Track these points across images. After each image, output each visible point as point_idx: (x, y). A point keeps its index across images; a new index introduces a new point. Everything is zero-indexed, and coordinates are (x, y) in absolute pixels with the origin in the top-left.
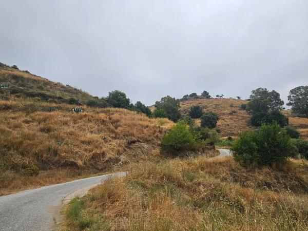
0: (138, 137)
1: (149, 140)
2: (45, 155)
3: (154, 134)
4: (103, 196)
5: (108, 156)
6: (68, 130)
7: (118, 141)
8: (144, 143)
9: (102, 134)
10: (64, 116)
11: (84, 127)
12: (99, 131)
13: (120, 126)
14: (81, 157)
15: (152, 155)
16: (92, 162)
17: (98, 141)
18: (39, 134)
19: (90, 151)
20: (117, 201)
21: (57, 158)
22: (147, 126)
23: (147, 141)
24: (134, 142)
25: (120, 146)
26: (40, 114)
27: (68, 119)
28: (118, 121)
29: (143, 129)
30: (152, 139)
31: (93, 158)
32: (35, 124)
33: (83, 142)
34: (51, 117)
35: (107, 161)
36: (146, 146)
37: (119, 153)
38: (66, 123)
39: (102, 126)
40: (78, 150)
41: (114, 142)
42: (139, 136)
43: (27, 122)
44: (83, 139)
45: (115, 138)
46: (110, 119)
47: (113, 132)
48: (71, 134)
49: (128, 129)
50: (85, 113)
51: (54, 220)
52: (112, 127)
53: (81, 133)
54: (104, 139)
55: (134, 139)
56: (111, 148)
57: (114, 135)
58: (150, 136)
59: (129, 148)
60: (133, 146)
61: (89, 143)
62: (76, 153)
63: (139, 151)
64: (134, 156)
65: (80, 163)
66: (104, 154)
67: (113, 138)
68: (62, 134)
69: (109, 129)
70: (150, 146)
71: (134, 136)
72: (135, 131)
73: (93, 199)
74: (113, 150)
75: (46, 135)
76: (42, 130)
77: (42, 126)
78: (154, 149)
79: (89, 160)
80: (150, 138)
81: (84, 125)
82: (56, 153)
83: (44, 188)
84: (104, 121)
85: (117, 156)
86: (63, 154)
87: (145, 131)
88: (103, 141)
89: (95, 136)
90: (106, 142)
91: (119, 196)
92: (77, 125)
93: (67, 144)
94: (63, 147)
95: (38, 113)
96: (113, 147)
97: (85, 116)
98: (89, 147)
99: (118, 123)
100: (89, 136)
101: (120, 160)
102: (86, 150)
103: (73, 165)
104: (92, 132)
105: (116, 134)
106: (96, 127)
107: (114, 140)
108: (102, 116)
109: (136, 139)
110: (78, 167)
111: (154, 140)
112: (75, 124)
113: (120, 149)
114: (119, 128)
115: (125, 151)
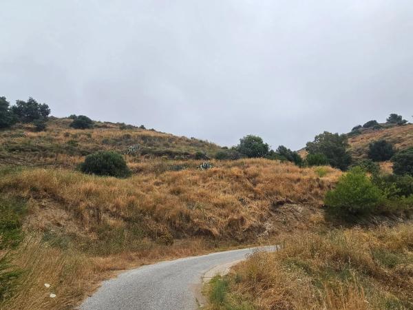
0: (287, 196)
1: (305, 200)
2: (177, 222)
3: (311, 190)
4: (250, 277)
5: (248, 223)
6: (199, 191)
7: (259, 202)
8: (297, 204)
9: (237, 194)
10: (192, 174)
11: (215, 186)
12: (234, 190)
13: (259, 182)
14: (215, 224)
15: (312, 222)
16: (230, 231)
17: (233, 203)
18: (169, 196)
19: (225, 217)
20: (271, 286)
21: (190, 225)
22: (299, 180)
23: (301, 201)
24: (281, 203)
25: (262, 209)
26: (169, 175)
27: (197, 177)
28: (255, 175)
29: (293, 184)
30: (309, 198)
31: (229, 225)
32: (165, 185)
33: (216, 205)
34: (179, 177)
35: (248, 230)
36: (300, 208)
37: (262, 219)
38: (195, 183)
39: (237, 183)
40: (211, 214)
41: (255, 204)
42: (289, 194)
43: (157, 184)
44: (215, 201)
45: (254, 198)
46: (245, 173)
47: (251, 190)
48: (202, 195)
49: (270, 185)
50: (214, 169)
51: (197, 301)
52: (249, 184)
53: (212, 194)
54: (241, 200)
55: (281, 199)
56: (251, 212)
57: (253, 195)
58: (304, 194)
59: (276, 212)
60: (281, 209)
61: (223, 206)
62: (210, 219)
63: (290, 216)
64: (285, 223)
65: (215, 231)
66: (242, 220)
67: (252, 198)
68: (192, 196)
69: (245, 186)
70: (307, 208)
71: (281, 195)
72: (281, 188)
73: (238, 281)
74: (253, 214)
75: (177, 197)
76: (173, 192)
77: (171, 187)
78: (314, 213)
79: (226, 229)
80: (306, 197)
81: (215, 184)
82: (188, 219)
83: (180, 260)
84: (237, 177)
85: (260, 223)
86: (196, 220)
87: (296, 186)
88: (239, 203)
89: (229, 197)
90: (244, 204)
91: (273, 280)
92: (207, 184)
93: (198, 207)
94: (194, 212)
95: (167, 173)
96: (253, 211)
97: (215, 172)
98: (224, 211)
99: (257, 178)
100: (222, 197)
101: (265, 229)
102: (220, 215)
103: (208, 233)
104: (225, 192)
105: (256, 192)
106: (229, 185)
107: (253, 202)
108: (235, 170)
109: (284, 199)
110: (214, 237)
111: (312, 199)
112: (205, 182)
113: (263, 213)
114: (259, 185)
115: (271, 216)
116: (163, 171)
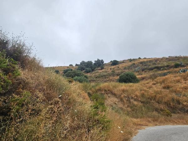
2: (172, 104)
6: (182, 86)
10: (175, 77)
18: (163, 90)
21: (181, 106)
27: (179, 78)
32: (159, 84)
34: (166, 79)
38: (178, 81)
43: (154, 84)
48: (186, 88)
68: (178, 89)
75: (168, 90)
76: (164, 88)
77: (163, 85)
82: (179, 102)
83: (180, 126)
86: (185, 103)
93: (184, 95)
94: (181, 98)
95: (159, 78)
112: (186, 81)
116: (156, 77)
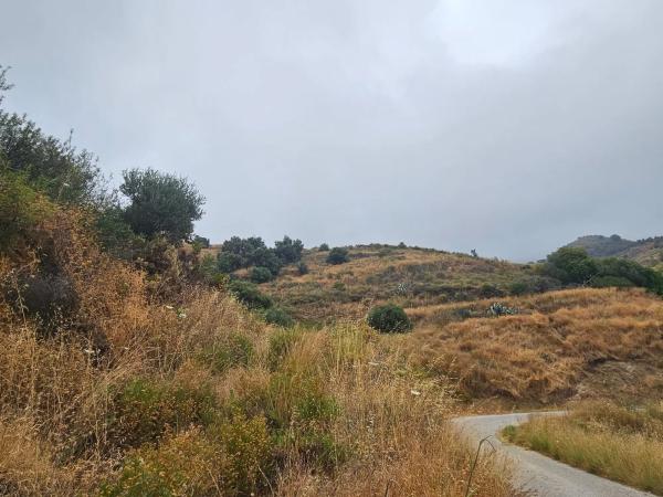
0: (610, 351)
1: (638, 357)
2: (473, 381)
3: (648, 343)
5: (554, 385)
6: (492, 347)
7: (570, 360)
8: (626, 361)
9: (541, 349)
10: (482, 324)
11: (511, 339)
12: (537, 343)
13: (570, 332)
14: (515, 385)
15: (646, 385)
16: (532, 392)
17: (534, 362)
18: (460, 353)
19: (526, 377)
21: (487, 385)
22: (631, 328)
23: (630, 358)
24: (602, 361)
25: (573, 369)
26: (456, 325)
27: (487, 328)
28: (566, 323)
29: (621, 334)
30: (645, 354)
31: (531, 386)
32: (453, 339)
33: (514, 363)
34: (467, 329)
35: (554, 393)
36: (630, 367)
37: (571, 379)
38: (486, 336)
39: (539, 336)
40: (509, 374)
41: (563, 363)
42: (613, 348)
43: (443, 338)
44: (513, 358)
45: (564, 354)
46: (551, 320)
47: (558, 343)
48: (497, 351)
49: (584, 338)
50: (508, 317)
52: (556, 335)
53: (509, 349)
54: (545, 357)
55: (601, 355)
56: (558, 371)
57: (560, 350)
58: (637, 348)
59: (594, 372)
60: (600, 368)
61: (523, 364)
62: (508, 379)
63: (615, 377)
64: (606, 385)
65: (515, 392)
66: (546, 380)
67: (559, 354)
68: (485, 353)
69: (550, 339)
70: (642, 368)
71: (599, 349)
72: (600, 341)
74: (561, 375)
75: (468, 354)
76: (463, 348)
77: (460, 343)
78: (653, 373)
79: (528, 390)
80: (640, 352)
81: (511, 336)
82: (484, 378)
84: (539, 326)
85: (569, 385)
86: (493, 381)
87: (626, 338)
88: (543, 360)
89: (529, 353)
90: (549, 361)
92: (500, 338)
93: (493, 366)
94: (490, 372)
95: (451, 324)
96: (560, 370)
97: (510, 321)
98: (524, 371)
99: (567, 328)
100: (521, 354)
101: (576, 392)
102: (520, 375)
103: (506, 395)
104: (524, 346)
105: (565, 348)
106: (530, 337)
107: (562, 359)
108: (536, 317)
109: (605, 356)
110: (514, 398)
111: (649, 356)
112: (498, 334)
113: (573, 373)
114: (570, 337)
115: (586, 376)
116: (446, 321)
